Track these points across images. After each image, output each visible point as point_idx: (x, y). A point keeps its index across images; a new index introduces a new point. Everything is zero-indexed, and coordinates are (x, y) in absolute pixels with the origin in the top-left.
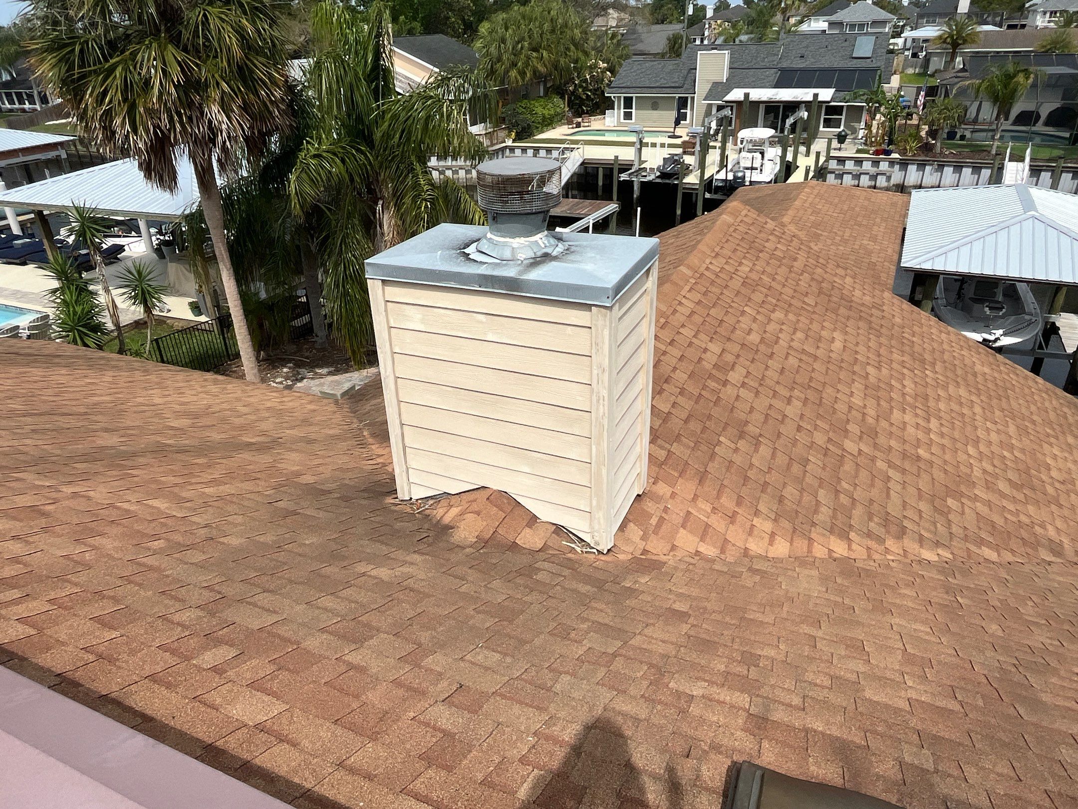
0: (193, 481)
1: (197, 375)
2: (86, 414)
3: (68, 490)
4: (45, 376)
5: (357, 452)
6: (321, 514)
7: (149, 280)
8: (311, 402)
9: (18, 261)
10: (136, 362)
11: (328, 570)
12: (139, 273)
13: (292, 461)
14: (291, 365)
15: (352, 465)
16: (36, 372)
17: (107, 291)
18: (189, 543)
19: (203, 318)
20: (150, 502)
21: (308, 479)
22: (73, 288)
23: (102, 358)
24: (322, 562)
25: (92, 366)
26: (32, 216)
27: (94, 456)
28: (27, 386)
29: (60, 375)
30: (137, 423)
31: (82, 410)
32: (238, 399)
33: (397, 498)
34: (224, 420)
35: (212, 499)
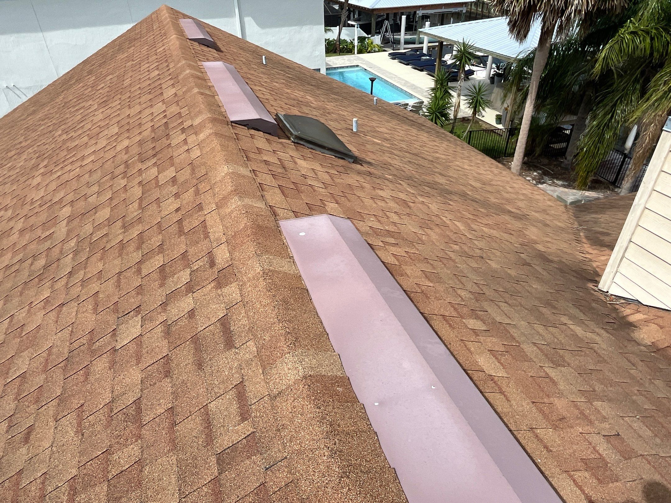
0: (478, 220)
1: (488, 159)
2: (432, 161)
3: (421, 199)
4: (417, 135)
5: (574, 243)
6: (545, 273)
7: (483, 95)
8: (549, 200)
9: (419, 68)
10: (459, 141)
11: (544, 310)
12: (480, 89)
13: (533, 233)
14: (540, 172)
15: (569, 251)
16: (414, 131)
17: (459, 95)
18: (470, 254)
19: (500, 126)
20: (456, 222)
21: (540, 247)
22: (443, 90)
23: (444, 134)
24: (541, 303)
25: (438, 136)
26: (437, 44)
27: (433, 185)
28: (409, 137)
29: (424, 137)
30: (454, 176)
31: (431, 159)
32: (508, 182)
33: (597, 286)
34: (498, 192)
35: (486, 235)
